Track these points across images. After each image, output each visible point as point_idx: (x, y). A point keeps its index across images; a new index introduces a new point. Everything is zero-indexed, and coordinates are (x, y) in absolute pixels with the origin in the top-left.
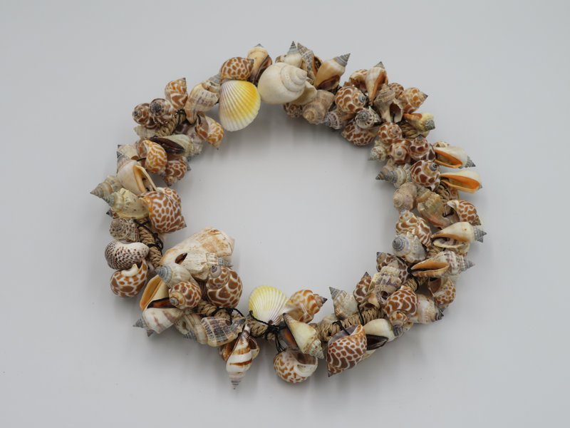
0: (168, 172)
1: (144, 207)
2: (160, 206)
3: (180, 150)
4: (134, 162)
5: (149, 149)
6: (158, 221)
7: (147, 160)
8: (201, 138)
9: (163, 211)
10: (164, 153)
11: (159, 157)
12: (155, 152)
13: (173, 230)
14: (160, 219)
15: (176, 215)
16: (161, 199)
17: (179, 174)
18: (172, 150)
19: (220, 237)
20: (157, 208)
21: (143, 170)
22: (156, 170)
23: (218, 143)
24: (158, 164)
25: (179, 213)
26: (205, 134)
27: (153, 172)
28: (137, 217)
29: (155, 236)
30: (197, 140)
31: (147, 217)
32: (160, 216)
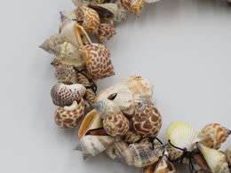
0: (100, 32)
1: (82, 57)
2: (95, 56)
3: (110, 15)
4: (75, 22)
5: (86, 13)
6: (93, 68)
7: (85, 21)
8: (125, 8)
9: (98, 60)
10: (98, 16)
11: (94, 19)
12: (90, 15)
13: (105, 77)
14: (95, 66)
15: (108, 64)
16: (96, 50)
17: (109, 35)
18: (104, 15)
19: (143, 82)
20: (93, 57)
21: (82, 28)
22: (92, 30)
23: (139, 12)
24: (93, 25)
25: (110, 63)
26: (129, 5)
27: (89, 31)
28: (76, 65)
29: (90, 81)
30: (122, 10)
31: (85, 66)
32: (95, 63)
